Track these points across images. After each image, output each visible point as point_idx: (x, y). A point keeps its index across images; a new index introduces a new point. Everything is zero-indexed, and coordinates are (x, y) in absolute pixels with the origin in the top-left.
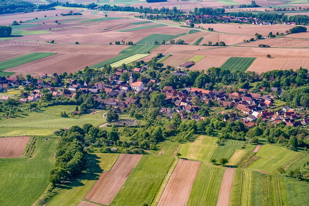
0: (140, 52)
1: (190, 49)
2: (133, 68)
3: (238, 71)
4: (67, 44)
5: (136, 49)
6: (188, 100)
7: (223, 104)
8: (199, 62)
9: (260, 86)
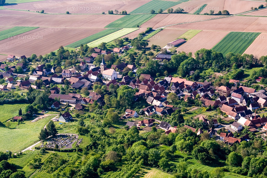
0: (128, 26)
1: (187, 21)
2: (115, 47)
3: (233, 55)
4: (57, 13)
5: (126, 21)
6: (164, 95)
7: (205, 103)
8: (192, 39)
9: (257, 75)
